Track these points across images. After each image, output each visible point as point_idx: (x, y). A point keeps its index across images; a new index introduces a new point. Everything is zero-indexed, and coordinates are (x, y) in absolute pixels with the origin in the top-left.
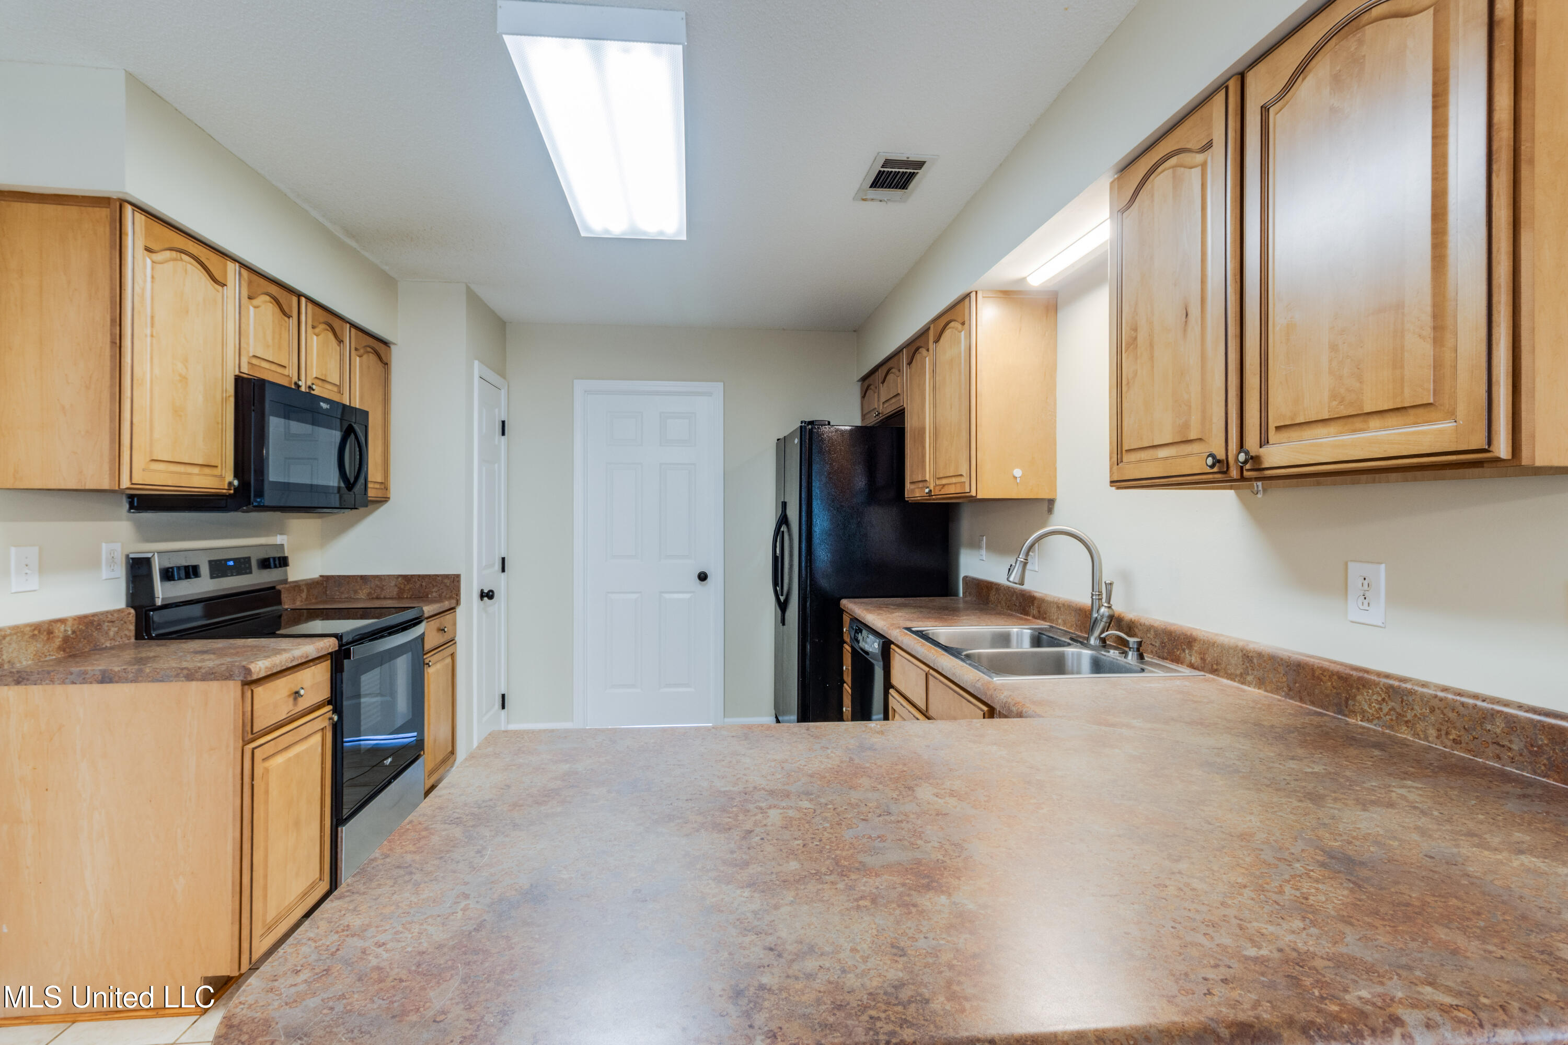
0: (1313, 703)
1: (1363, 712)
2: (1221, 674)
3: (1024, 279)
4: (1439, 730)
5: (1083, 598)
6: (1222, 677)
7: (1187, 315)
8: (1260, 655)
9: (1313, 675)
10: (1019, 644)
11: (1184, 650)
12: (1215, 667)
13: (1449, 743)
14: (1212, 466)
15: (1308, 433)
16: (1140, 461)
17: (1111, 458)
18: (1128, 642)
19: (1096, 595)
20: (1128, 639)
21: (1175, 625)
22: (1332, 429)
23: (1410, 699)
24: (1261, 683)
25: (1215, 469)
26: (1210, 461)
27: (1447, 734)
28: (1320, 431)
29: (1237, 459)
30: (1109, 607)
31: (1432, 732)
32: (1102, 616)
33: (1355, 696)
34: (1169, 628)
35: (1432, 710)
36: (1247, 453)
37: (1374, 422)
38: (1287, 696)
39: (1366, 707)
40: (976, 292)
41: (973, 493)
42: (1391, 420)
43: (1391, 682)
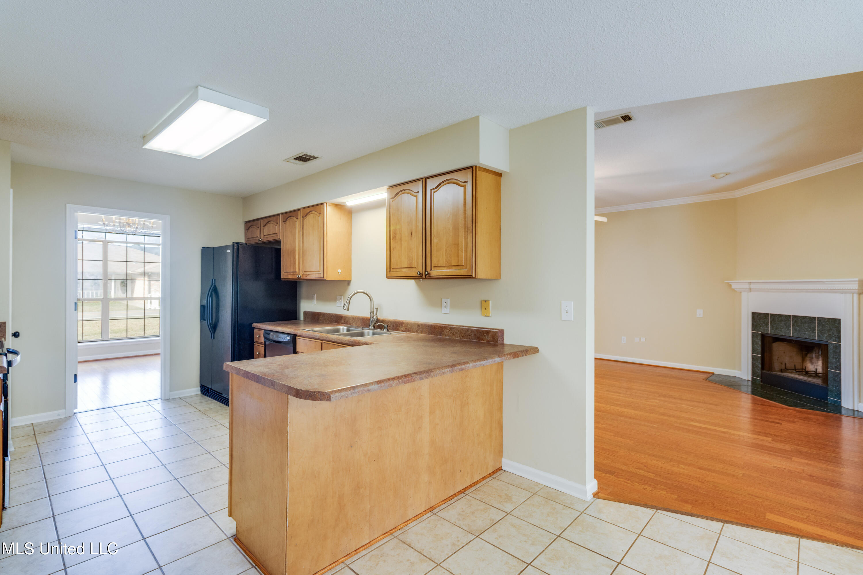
0: (434, 335)
1: (445, 334)
2: (411, 332)
3: (345, 202)
4: (460, 335)
5: (367, 315)
6: (412, 332)
7: (412, 234)
8: (422, 325)
9: (435, 327)
10: (343, 331)
11: (400, 327)
12: (409, 330)
13: (461, 337)
14: (419, 275)
15: (441, 268)
16: (397, 272)
17: (387, 270)
18: (384, 326)
19: (372, 313)
20: (384, 325)
21: (396, 320)
22: (446, 268)
23: (455, 329)
24: (422, 332)
25: (419, 276)
26: (419, 273)
27: (461, 336)
28: (443, 268)
29: (425, 274)
30: (377, 316)
31: (459, 336)
32: (375, 319)
33: (444, 331)
34: (395, 321)
35: (459, 331)
36: (427, 272)
37: (453, 268)
38: (429, 334)
39: (446, 333)
40: (326, 203)
41: (325, 278)
42: (457, 267)
43: (451, 326)
